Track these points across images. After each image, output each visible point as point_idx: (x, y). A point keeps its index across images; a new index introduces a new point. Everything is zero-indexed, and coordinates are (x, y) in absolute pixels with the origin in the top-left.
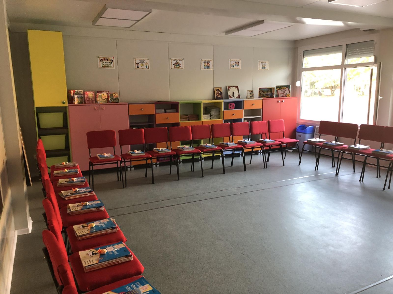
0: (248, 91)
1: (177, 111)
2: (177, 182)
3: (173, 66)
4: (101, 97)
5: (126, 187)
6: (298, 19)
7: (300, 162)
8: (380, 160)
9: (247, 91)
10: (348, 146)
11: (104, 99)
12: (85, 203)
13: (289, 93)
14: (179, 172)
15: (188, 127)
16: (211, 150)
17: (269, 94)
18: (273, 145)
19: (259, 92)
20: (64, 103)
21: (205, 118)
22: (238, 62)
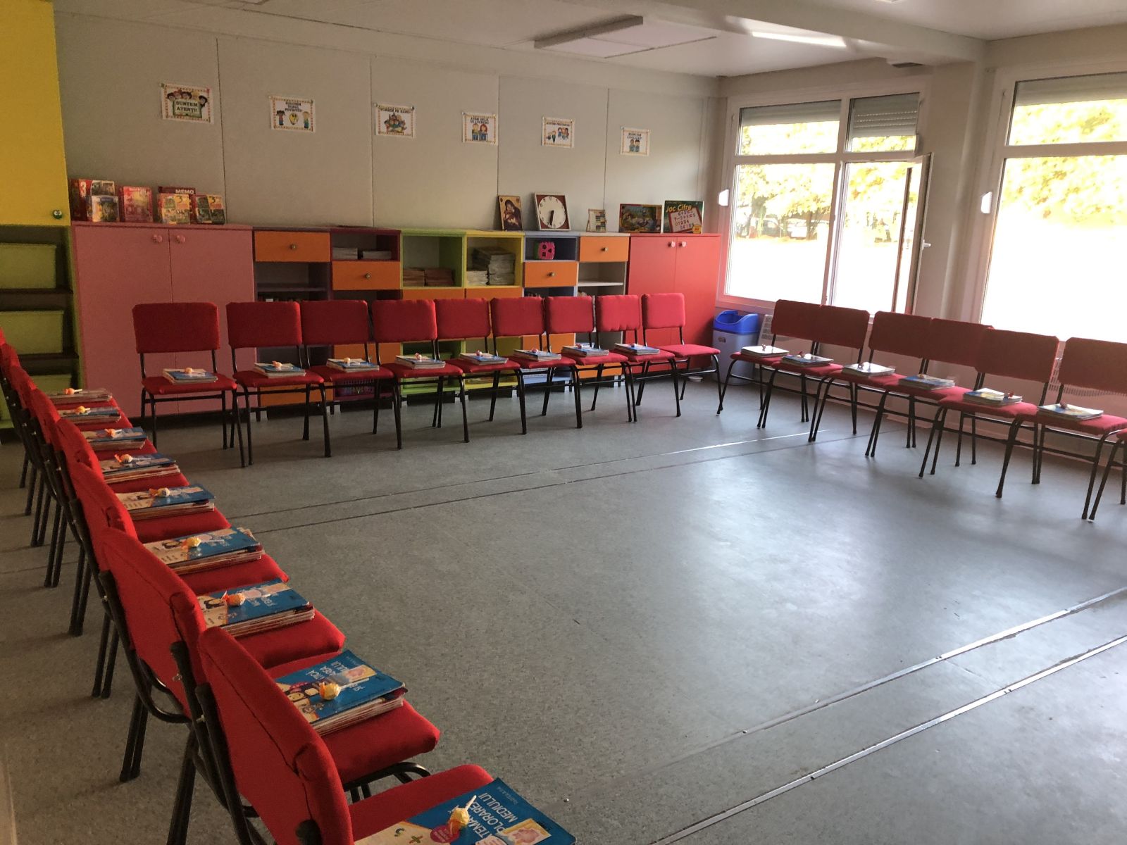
0: (592, 210)
1: (395, 258)
2: (396, 453)
3: (384, 128)
4: (172, 205)
5: (250, 464)
6: (730, 19)
7: (721, 408)
8: (916, 403)
9: (589, 210)
10: (841, 367)
11: (182, 213)
12: (160, 490)
13: (699, 223)
14: (402, 429)
15: (427, 301)
16: (490, 368)
17: (647, 223)
18: (652, 360)
19: (622, 214)
20: (58, 217)
21: (472, 281)
22: (567, 129)
